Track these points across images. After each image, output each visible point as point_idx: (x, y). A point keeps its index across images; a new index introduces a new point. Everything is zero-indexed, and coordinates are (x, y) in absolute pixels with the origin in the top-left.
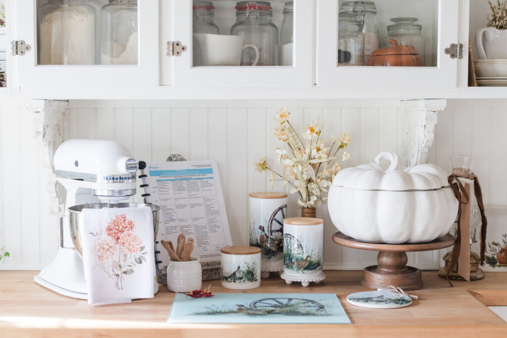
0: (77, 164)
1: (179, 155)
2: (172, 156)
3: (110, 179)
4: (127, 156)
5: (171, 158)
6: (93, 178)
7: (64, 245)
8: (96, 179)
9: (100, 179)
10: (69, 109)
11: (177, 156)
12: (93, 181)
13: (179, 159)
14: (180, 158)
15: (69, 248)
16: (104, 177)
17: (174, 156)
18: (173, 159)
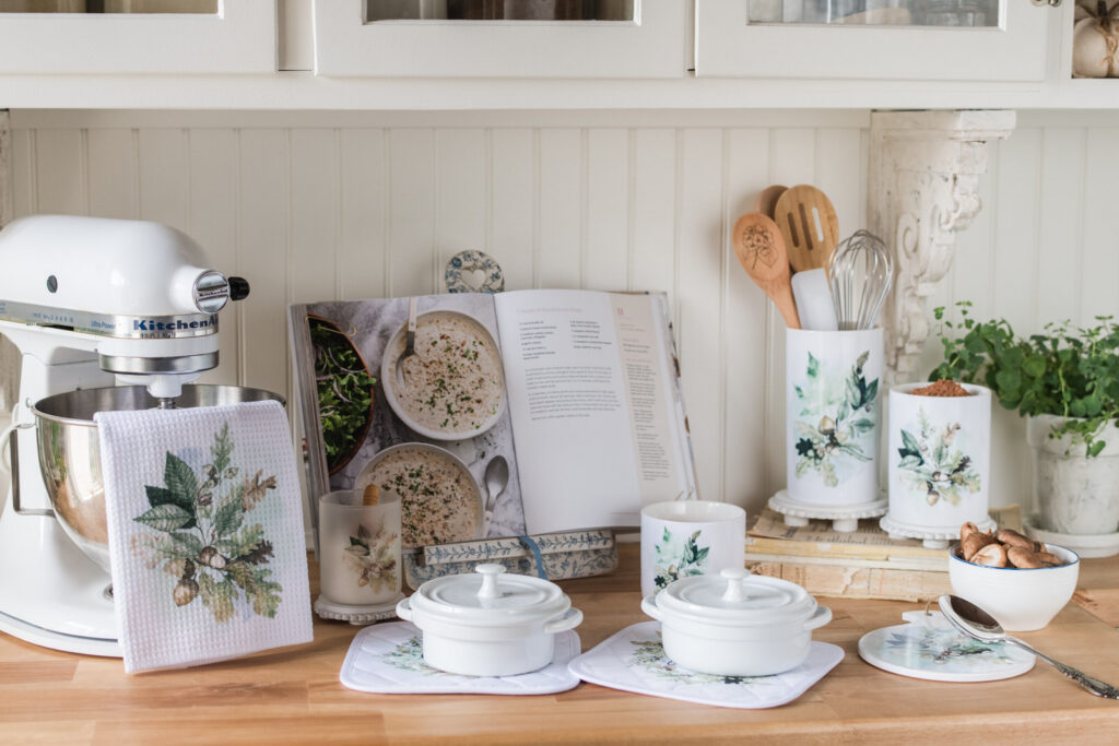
0: (52, 284)
1: (481, 254)
2: (461, 257)
3: (152, 327)
4: (197, 265)
5: (459, 260)
6: (100, 326)
7: (23, 504)
8: (111, 327)
9: (123, 326)
10: (11, 131)
11: (477, 256)
12: (102, 333)
13: (479, 264)
14: (484, 260)
15: (36, 513)
16: (136, 322)
17: (467, 255)
18: (465, 264)
